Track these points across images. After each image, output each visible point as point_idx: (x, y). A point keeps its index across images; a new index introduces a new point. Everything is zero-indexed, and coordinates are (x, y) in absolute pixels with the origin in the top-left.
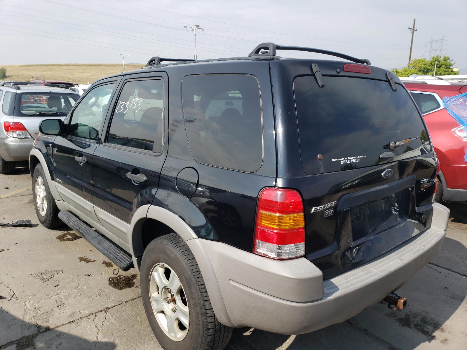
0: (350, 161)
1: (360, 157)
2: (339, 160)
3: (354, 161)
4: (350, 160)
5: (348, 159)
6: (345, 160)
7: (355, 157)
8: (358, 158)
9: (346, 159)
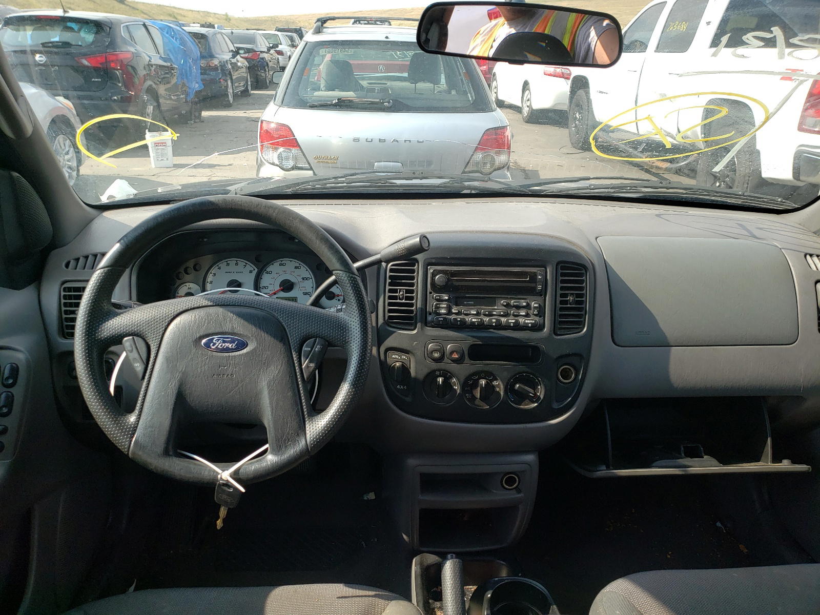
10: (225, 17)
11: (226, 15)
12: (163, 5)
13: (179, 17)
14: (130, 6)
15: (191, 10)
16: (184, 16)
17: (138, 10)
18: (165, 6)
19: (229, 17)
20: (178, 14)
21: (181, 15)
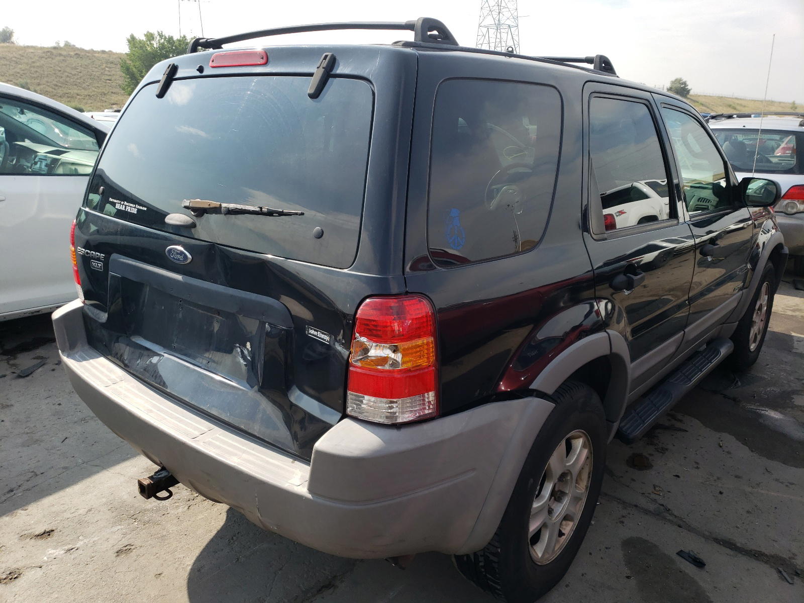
0: (125, 208)
1: (138, 207)
2: (115, 201)
3: (129, 211)
4: (126, 206)
5: (123, 204)
6: (120, 204)
7: (132, 205)
8: (135, 208)
9: (122, 203)
10: (791, 106)
11: (794, 103)
12: (725, 97)
13: (738, 107)
14: (691, 99)
15: (753, 100)
16: (745, 106)
17: (698, 102)
18: (727, 98)
19: (796, 105)
20: (738, 104)
21: (741, 105)
